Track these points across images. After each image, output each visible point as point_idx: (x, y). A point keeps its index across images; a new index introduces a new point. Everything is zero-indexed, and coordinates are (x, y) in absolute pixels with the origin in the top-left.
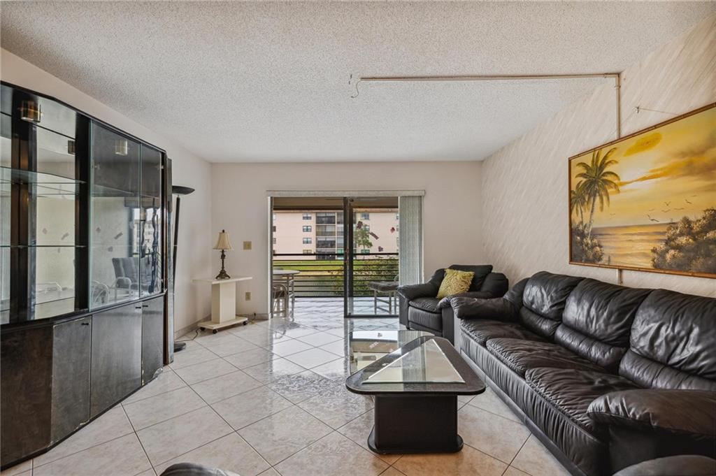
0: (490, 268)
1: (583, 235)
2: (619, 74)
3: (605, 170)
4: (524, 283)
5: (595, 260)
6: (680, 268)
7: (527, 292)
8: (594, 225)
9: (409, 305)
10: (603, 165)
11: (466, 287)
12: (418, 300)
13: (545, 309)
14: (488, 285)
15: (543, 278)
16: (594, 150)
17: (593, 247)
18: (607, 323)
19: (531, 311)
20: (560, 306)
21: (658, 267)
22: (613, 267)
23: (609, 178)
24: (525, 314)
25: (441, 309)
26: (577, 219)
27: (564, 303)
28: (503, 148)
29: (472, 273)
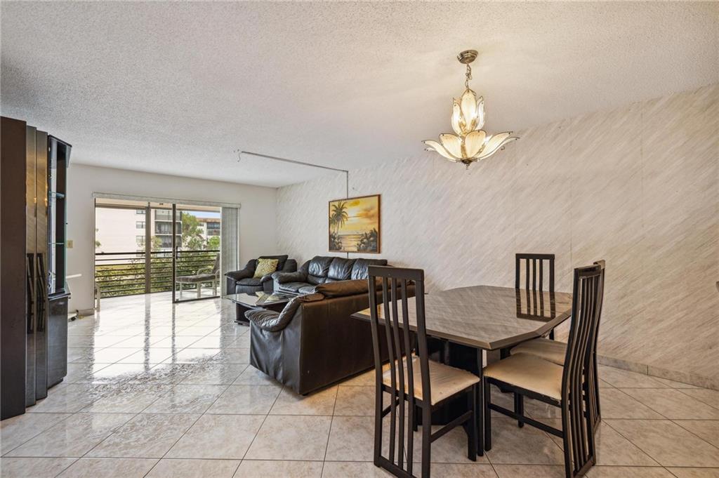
0: (287, 256)
1: (335, 238)
2: (347, 172)
3: (343, 210)
4: (309, 262)
5: (339, 249)
6: (364, 251)
7: (310, 267)
8: (339, 234)
9: (236, 284)
10: (342, 208)
11: (274, 269)
12: (244, 280)
13: (320, 273)
14: (287, 266)
15: (317, 259)
16: (339, 200)
17: (338, 243)
18: (344, 273)
19: (314, 276)
20: (327, 270)
21: (359, 251)
22: (345, 252)
23: (344, 214)
24: (310, 278)
25: (262, 282)
26: (332, 231)
27: (328, 269)
28: (293, 185)
29: (277, 260)
